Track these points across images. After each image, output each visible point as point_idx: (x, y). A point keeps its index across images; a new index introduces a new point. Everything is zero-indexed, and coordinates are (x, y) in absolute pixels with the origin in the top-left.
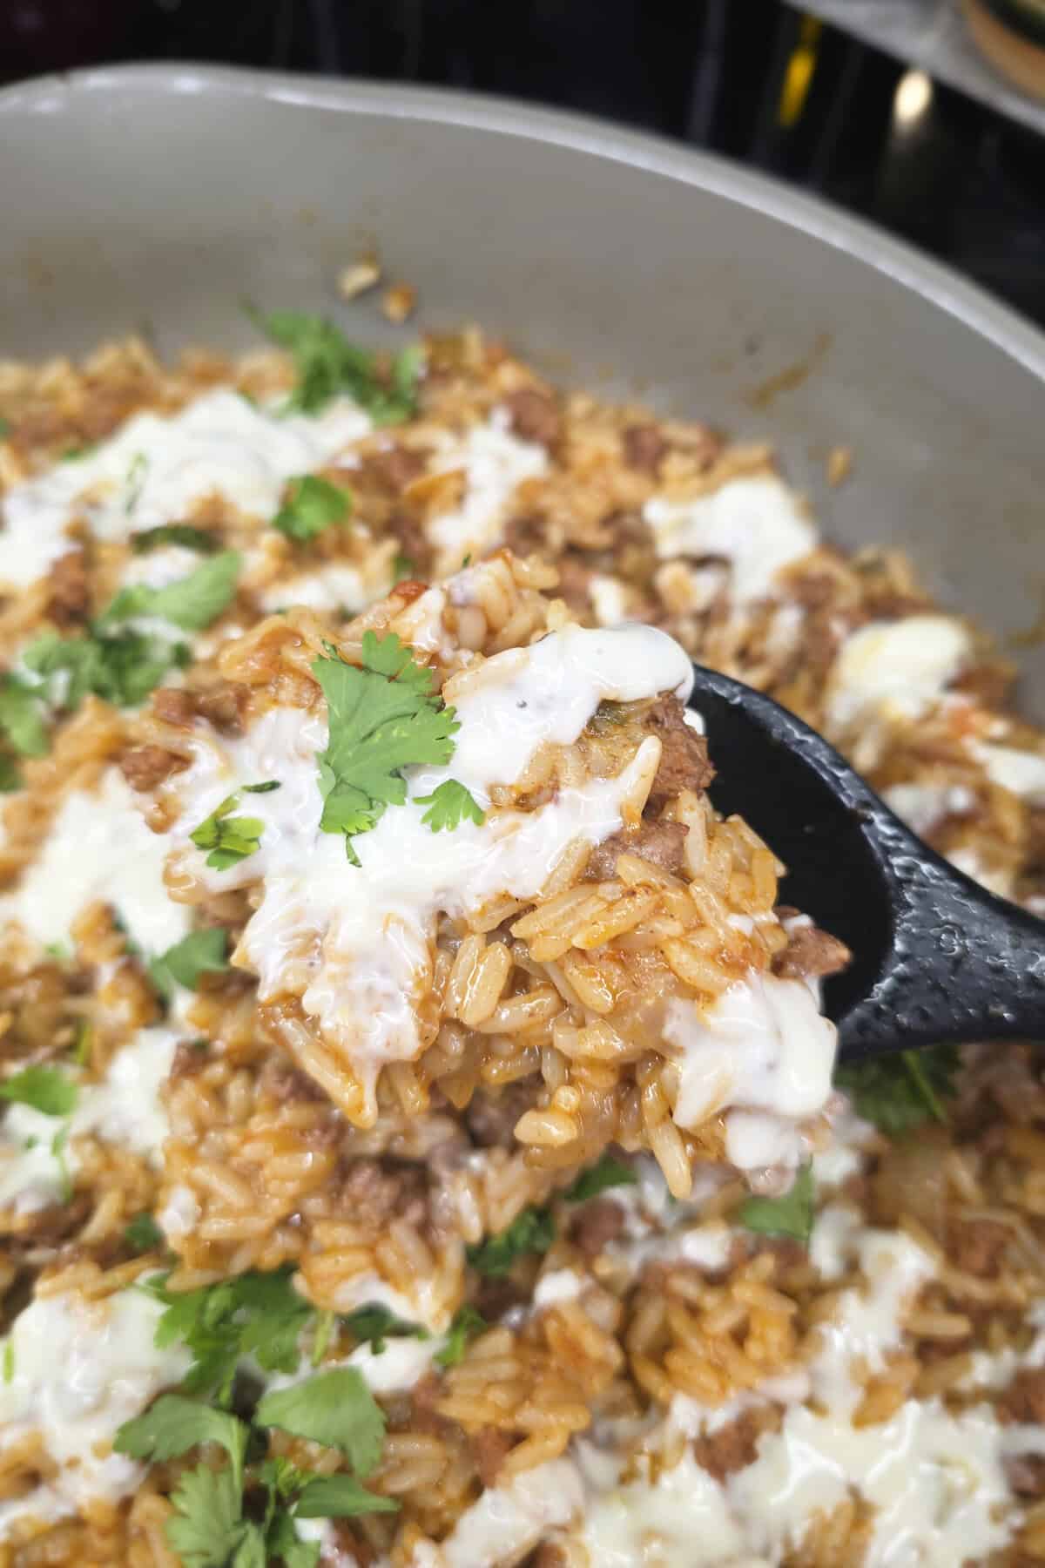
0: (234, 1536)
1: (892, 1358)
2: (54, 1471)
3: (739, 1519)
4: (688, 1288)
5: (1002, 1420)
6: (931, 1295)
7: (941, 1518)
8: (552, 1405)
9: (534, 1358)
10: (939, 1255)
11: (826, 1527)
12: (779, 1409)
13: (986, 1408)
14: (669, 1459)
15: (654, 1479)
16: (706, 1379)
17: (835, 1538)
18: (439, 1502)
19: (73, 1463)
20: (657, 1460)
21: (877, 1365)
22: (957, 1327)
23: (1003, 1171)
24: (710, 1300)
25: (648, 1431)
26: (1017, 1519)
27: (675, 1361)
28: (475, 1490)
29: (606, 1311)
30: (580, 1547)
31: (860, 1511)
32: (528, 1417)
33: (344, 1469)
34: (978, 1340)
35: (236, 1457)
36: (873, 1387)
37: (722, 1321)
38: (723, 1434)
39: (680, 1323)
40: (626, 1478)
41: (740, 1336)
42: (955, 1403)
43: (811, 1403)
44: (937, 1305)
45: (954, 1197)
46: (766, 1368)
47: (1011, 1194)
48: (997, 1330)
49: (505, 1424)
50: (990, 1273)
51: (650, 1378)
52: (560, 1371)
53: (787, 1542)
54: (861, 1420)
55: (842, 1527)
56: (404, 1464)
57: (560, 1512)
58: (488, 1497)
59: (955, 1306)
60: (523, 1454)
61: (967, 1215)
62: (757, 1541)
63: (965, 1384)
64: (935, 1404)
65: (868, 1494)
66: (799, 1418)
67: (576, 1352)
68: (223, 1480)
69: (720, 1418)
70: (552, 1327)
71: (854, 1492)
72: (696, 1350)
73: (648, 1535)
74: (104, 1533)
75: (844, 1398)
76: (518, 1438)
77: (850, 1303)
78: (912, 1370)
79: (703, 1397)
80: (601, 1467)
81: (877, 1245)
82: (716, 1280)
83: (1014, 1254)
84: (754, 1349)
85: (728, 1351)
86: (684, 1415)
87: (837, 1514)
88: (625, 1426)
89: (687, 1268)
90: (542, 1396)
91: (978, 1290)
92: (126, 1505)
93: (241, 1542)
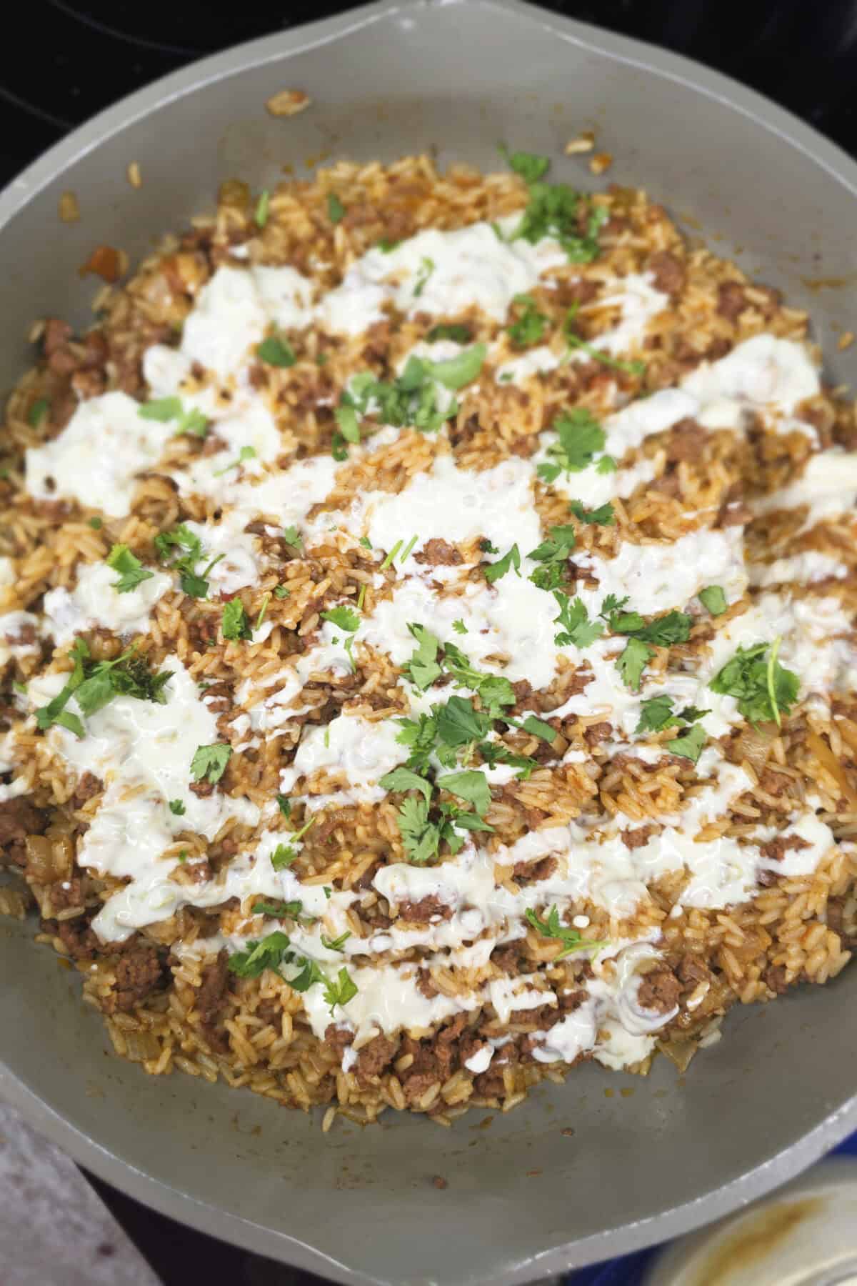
0: (424, 827)
1: (720, 818)
2: (349, 787)
3: (635, 865)
4: (635, 769)
5: (762, 854)
6: (746, 797)
7: (721, 885)
8: (566, 805)
9: (560, 784)
10: (757, 782)
11: (671, 877)
12: (663, 827)
13: (757, 848)
14: (610, 837)
15: (601, 842)
16: (636, 810)
17: (673, 882)
18: (509, 831)
19: (357, 786)
20: (604, 835)
21: (712, 819)
22: (756, 813)
23: (799, 751)
24: (644, 777)
25: (603, 823)
26: (756, 893)
27: (621, 798)
28: (525, 830)
29: (595, 769)
30: (565, 861)
31: (687, 874)
32: (555, 807)
33: (473, 810)
34: (762, 820)
35: (428, 797)
36: (707, 828)
37: (648, 788)
38: (636, 832)
39: (627, 783)
40: (588, 839)
41: (654, 795)
42: (742, 842)
43: (677, 828)
44: (748, 802)
45: (772, 759)
46: (663, 811)
47: (799, 764)
48: (772, 818)
49: (546, 808)
50: (777, 795)
51: (608, 802)
52: (570, 792)
53: (652, 879)
54: (697, 839)
55: (677, 878)
56: (496, 813)
57: (560, 847)
58: (530, 834)
59: (755, 804)
60: (549, 821)
61: (775, 768)
62: (639, 876)
63: (750, 836)
64: (733, 840)
65: (691, 868)
66: (669, 832)
67: (578, 785)
68: (421, 804)
69: (635, 825)
70: (570, 773)
71: (686, 866)
72: (632, 797)
73: (595, 863)
74: (367, 815)
75: (693, 829)
76: (548, 815)
77: (707, 791)
78: (727, 825)
79: (632, 816)
80: (578, 832)
81: (727, 769)
82: (649, 769)
83: (792, 789)
84: (660, 802)
85: (648, 800)
86: (621, 820)
87: (676, 873)
88: (592, 818)
89: (637, 761)
90: (563, 800)
91: (770, 801)
92: (377, 806)
93: (427, 829)
